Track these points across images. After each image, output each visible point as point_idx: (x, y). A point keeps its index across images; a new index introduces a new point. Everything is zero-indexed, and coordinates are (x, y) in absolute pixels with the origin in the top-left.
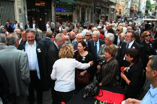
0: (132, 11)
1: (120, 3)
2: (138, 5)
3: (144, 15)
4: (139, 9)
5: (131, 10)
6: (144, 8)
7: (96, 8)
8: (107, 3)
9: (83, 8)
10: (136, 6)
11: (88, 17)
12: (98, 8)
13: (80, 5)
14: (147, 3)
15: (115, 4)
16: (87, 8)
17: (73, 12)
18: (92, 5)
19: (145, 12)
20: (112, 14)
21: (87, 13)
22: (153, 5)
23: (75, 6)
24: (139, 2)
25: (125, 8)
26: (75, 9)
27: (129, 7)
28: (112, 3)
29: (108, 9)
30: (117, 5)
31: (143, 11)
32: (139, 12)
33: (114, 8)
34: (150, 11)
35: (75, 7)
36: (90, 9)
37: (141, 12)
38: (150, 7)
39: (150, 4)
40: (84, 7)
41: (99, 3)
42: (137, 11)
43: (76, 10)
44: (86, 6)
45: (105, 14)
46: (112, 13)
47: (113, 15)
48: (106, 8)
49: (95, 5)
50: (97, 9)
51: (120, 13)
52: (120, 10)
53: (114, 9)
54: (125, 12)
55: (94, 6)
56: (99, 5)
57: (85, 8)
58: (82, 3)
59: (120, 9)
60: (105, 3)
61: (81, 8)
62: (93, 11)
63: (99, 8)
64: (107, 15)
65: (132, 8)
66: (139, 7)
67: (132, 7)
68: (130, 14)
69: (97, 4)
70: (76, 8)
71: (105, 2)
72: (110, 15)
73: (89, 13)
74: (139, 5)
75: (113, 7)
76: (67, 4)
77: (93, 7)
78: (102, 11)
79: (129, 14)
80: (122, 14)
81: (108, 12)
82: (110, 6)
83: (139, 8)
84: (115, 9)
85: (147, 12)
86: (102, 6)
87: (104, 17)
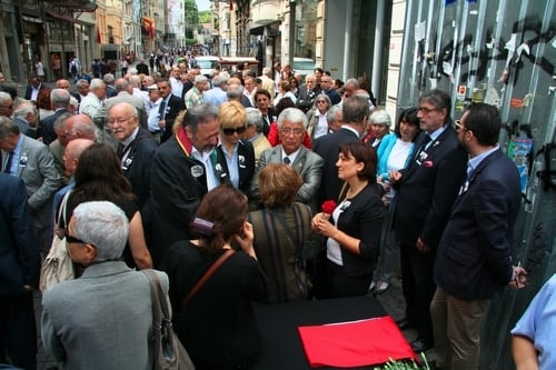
0: (146, 32)
1: (109, 4)
2: (161, 13)
3: (183, 44)
4: (167, 27)
5: (143, 28)
6: (180, 23)
7: (26, 18)
10: (155, 14)
12: (32, 19)
14: (186, 8)
15: (92, 8)
20: (85, 42)
22: (203, 14)
25: (124, 22)
27: (137, 18)
28: (82, 4)
29: (70, 27)
31: (180, 34)
33: (91, 21)
34: (199, 33)
37: (173, 35)
39: (195, 10)
42: (160, 32)
45: (63, 44)
46: (86, 38)
47: (91, 48)
48: (61, 20)
49: (16, 8)
50: (28, 22)
51: (111, 41)
52: (110, 28)
53: (90, 27)
54: (126, 37)
55: (12, 10)
56: (34, 8)
59: (110, 24)
60: (56, 3)
62: (15, 31)
63: (37, 21)
64: (69, 47)
66: (166, 18)
68: (143, 42)
69: (26, 6)
72: (80, 48)
74: (166, 13)
75: (85, 17)
77: (9, 14)
78: (48, 33)
79: (139, 43)
80: (117, 41)
81: (71, 37)
82: (75, 15)
83: (166, 22)
84: (94, 25)
85: (189, 34)
86: (48, 14)
87: (59, 54)
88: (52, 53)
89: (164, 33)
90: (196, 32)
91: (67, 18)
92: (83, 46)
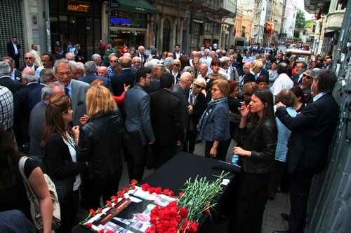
0: (267, 31)
1: (245, 13)
2: (279, 21)
4: (282, 29)
5: (265, 29)
6: (291, 27)
7: (195, 21)
8: (218, 11)
9: (167, 19)
10: (275, 21)
11: (176, 39)
12: (198, 21)
13: (161, 15)
14: (297, 18)
15: (233, 16)
16: (176, 21)
17: (146, 28)
18: (187, 14)
19: (292, 35)
20: (227, 35)
21: (175, 32)
22: (309, 22)
23: (151, 14)
24: (283, 15)
25: (253, 25)
26: (150, 22)
27: (262, 23)
28: (228, 14)
29: (219, 26)
30: (237, 17)
31: (290, 34)
32: (282, 35)
33: (232, 23)
34: (304, 34)
35: (150, 17)
36: (182, 23)
37: (286, 35)
38: (305, 25)
39: (304, 19)
40: (169, 18)
41: (200, 11)
42: (277, 32)
43: (152, 23)
44: (174, 17)
45: (213, 35)
46: (227, 32)
47: (229, 38)
48: (214, 22)
49: (192, 16)
50: (196, 23)
51: (243, 35)
52: (244, 27)
53: (231, 26)
54: (253, 34)
55: (190, 16)
56: (200, 15)
57: (171, 20)
58: (166, 11)
59: (244, 25)
60: (213, 12)
61: (163, 21)
62: (188, 27)
63: (201, 22)
64: (216, 37)
65: (269, 25)
66: (282, 24)
67: (268, 22)
68: (264, 37)
69: (196, 14)
70: (152, 19)
71: (213, 10)
72: (222, 38)
73: (180, 31)
74: (283, 21)
75: (229, 21)
76: (134, 11)
77: (187, 18)
78: (206, 29)
79: (261, 38)
80: (247, 36)
81: (218, 32)
82: (223, 19)
83: (282, 26)
84: (233, 25)
85: (296, 34)
86: (207, 19)
87: (209, 40)
88: (206, 39)
89: (279, 32)
90: (301, 34)
91: (218, 21)
92: (225, 37)
